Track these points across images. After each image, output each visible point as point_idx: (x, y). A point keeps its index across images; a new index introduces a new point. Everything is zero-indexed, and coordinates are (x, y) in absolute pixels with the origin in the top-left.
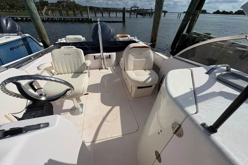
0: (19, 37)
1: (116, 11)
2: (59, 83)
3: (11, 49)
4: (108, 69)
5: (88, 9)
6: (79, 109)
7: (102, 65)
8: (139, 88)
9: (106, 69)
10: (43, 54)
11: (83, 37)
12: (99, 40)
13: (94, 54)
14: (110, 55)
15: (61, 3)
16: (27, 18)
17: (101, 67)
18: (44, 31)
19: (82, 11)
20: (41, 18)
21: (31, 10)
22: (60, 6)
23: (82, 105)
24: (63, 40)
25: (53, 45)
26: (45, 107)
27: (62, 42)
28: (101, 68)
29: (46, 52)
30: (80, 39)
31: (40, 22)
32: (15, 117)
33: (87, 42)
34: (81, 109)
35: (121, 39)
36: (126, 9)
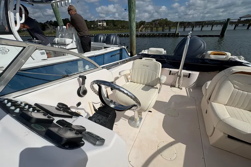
0: (119, 48)
1: (212, 23)
2: (129, 97)
3: (112, 56)
4: (181, 89)
5: (178, 24)
6: (137, 122)
7: (175, 82)
8: (229, 137)
9: (179, 87)
10: (127, 61)
11: (165, 50)
12: (182, 56)
13: (171, 69)
14: (190, 74)
15: (155, 21)
16: (128, 34)
17: (174, 84)
18: (135, 44)
19: (171, 27)
20: (136, 34)
21: (132, 28)
22: (153, 23)
23: (141, 119)
24: (146, 52)
25: (136, 55)
26: (110, 115)
27: (145, 53)
28: (173, 86)
29: (130, 60)
30: (161, 52)
31: (134, 37)
32: (94, 106)
33: (168, 56)
34: (138, 122)
35: (213, 57)
36: (231, 20)
